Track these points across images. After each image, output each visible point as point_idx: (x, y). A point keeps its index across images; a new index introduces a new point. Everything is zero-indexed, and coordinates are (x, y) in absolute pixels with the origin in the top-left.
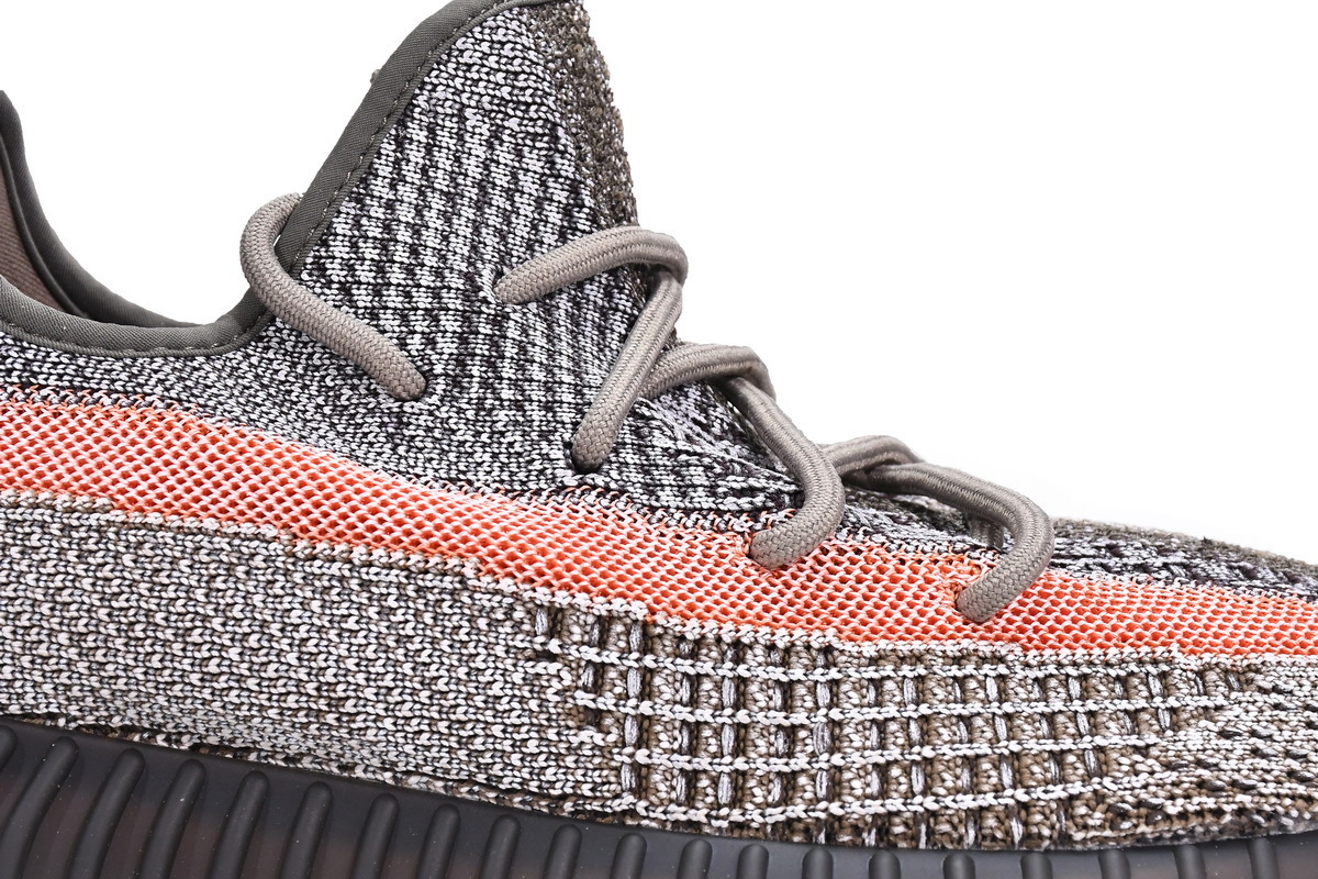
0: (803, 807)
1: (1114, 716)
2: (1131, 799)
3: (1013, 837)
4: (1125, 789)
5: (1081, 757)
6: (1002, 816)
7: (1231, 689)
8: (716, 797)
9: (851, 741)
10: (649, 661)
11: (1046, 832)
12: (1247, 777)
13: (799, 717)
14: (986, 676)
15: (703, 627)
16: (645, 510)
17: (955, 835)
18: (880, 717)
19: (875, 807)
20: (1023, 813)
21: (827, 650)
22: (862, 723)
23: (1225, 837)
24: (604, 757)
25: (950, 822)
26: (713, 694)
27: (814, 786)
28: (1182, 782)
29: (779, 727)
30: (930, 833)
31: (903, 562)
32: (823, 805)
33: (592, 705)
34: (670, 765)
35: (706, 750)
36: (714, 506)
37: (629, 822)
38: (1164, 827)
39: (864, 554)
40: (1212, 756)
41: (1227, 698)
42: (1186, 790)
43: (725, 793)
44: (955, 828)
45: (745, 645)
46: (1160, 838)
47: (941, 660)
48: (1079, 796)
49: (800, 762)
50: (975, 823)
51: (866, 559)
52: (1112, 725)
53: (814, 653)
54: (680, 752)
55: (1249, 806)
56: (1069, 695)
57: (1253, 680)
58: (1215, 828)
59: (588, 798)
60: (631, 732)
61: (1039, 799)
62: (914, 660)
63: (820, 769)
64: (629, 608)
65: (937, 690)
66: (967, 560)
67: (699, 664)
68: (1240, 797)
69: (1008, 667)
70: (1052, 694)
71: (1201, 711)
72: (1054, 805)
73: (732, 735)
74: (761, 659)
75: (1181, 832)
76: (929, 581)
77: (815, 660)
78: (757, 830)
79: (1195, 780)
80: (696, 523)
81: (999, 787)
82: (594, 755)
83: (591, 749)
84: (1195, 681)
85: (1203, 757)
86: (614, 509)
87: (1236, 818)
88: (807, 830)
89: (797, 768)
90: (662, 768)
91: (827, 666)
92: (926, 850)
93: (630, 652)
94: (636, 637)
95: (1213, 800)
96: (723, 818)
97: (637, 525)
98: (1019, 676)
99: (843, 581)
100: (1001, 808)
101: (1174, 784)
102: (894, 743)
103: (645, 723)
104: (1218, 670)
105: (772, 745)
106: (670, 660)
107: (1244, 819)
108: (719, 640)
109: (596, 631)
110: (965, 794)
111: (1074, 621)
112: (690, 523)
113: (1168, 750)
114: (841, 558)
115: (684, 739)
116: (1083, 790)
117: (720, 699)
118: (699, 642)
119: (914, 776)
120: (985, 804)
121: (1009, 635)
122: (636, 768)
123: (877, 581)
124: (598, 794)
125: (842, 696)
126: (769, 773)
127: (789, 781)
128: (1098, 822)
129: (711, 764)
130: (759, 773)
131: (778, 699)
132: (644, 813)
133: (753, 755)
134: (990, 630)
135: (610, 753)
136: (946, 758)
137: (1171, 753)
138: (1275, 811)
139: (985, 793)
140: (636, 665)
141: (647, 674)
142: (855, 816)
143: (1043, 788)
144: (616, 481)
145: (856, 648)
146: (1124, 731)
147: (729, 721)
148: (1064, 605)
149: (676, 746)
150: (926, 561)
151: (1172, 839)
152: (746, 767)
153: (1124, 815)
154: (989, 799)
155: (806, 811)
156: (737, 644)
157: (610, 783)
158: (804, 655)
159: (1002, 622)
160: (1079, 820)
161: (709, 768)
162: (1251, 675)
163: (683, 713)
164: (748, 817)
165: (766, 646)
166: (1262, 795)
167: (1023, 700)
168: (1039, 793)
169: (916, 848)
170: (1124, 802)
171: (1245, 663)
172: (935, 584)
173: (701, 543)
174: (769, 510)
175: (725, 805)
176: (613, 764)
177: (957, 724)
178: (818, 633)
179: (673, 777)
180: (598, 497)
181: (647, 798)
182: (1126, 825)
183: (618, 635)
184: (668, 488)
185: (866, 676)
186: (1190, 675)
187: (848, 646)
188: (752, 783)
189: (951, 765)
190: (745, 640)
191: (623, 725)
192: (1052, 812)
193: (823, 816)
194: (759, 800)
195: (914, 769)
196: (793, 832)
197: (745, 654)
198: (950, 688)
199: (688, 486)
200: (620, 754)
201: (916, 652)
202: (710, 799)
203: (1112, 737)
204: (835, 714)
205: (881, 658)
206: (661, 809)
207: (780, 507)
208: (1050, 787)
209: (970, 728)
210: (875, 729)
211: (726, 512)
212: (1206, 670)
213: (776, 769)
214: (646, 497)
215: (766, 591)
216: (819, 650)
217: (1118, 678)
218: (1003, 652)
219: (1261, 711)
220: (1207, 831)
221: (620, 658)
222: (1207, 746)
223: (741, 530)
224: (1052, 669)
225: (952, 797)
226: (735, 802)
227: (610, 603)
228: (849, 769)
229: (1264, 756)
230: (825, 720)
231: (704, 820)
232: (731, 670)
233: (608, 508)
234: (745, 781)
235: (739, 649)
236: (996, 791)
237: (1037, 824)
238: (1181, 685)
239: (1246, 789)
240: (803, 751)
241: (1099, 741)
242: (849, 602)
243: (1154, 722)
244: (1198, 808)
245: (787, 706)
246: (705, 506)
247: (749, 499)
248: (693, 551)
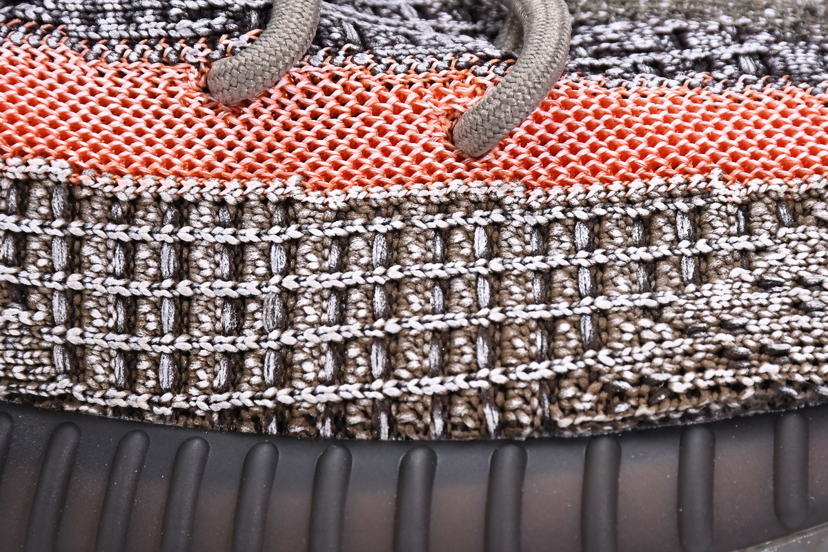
0: (249, 394)
1: (627, 270)
2: (629, 375)
3: (487, 426)
4: (625, 363)
5: (576, 326)
6: (474, 401)
7: (781, 224)
8: (157, 379)
9: (306, 315)
10: (75, 228)
11: (525, 419)
12: (780, 340)
13: (249, 287)
14: (476, 225)
15: (138, 185)
16: (82, 44)
17: (420, 425)
18: (341, 285)
19: (328, 394)
20: (500, 397)
21: (287, 203)
22: (319, 292)
23: (751, 413)
24: (34, 337)
25: (414, 410)
26: (151, 263)
27: (262, 369)
28: (697, 351)
29: (227, 299)
30: (392, 422)
31: (389, 87)
32: (270, 392)
33: (14, 280)
34: (105, 345)
35: (144, 328)
36: (164, 33)
37: (68, 408)
38: (668, 407)
39: (342, 81)
40: (740, 315)
41: (772, 235)
42: (700, 361)
43: (166, 377)
44: (420, 417)
45: (190, 203)
46: (667, 419)
47: (422, 209)
48: (567, 375)
49: (248, 340)
50: (444, 409)
51: (344, 86)
52: (621, 281)
53: (271, 208)
54: (115, 330)
55: (775, 377)
56: (574, 244)
57: (812, 209)
58: (735, 404)
59: (20, 381)
60: (60, 309)
61: (518, 380)
62: (391, 210)
63: (269, 349)
64: (50, 169)
65: (413, 248)
66: (471, 77)
67: (134, 229)
68: (766, 367)
69: (505, 214)
70: (554, 244)
71: (737, 255)
72: (536, 387)
73: (173, 310)
74: (207, 219)
75: (693, 411)
76: (418, 110)
77: (272, 216)
78: (203, 418)
79: (712, 347)
80: (141, 55)
81: (474, 366)
82: (22, 336)
83: (19, 329)
84: (736, 215)
85: (727, 317)
86: (44, 46)
87: (761, 392)
88: (255, 419)
89: (244, 348)
90: (97, 348)
91: (286, 223)
92: (388, 443)
93: (54, 219)
94: (58, 202)
95: (731, 372)
96: (167, 405)
97: (70, 65)
98: (516, 224)
99: (315, 116)
100: (473, 392)
101: (686, 354)
102: (355, 316)
103: (75, 299)
104: (767, 200)
105: (218, 319)
106: (99, 226)
107: (771, 392)
108: (158, 199)
109: (13, 197)
110: (432, 376)
111: (594, 148)
112: (134, 57)
113: (686, 310)
114: (313, 88)
115: (120, 316)
116: (573, 366)
117: (159, 268)
118: (136, 202)
119: (373, 357)
120: (454, 388)
121: (509, 172)
122: (68, 348)
123: (355, 113)
124: (31, 377)
125: (300, 259)
126: (214, 353)
127: (236, 361)
128: (588, 406)
129: (150, 343)
130: (203, 353)
131: (225, 267)
132: (81, 398)
133: (197, 333)
134: (489, 165)
135: (40, 332)
136: (413, 332)
137: (689, 314)
138: (811, 381)
139: (456, 374)
140: (60, 234)
141: (74, 244)
142: (305, 405)
143: (524, 367)
144: (50, 11)
145: (322, 199)
146: (635, 287)
147: (168, 295)
148: (582, 129)
149: (111, 323)
150: (418, 84)
151: (682, 419)
152: (188, 347)
153: (623, 396)
154: (460, 382)
155: (252, 398)
156: (179, 203)
157: (43, 365)
158: (259, 210)
159: (504, 155)
160: (565, 404)
161: (148, 348)
162: (810, 203)
163: (117, 286)
164: (193, 404)
165: (214, 203)
166: (795, 362)
167: (517, 255)
168: (519, 372)
169: (377, 439)
170: (622, 379)
171: (804, 188)
172: (425, 112)
173: (147, 79)
174: (230, 34)
175: (168, 390)
176: (44, 344)
177: (431, 289)
178: (277, 183)
179: (111, 358)
180: (26, 33)
181: (84, 382)
182: (622, 408)
183: (39, 199)
184: (110, 14)
185: (330, 233)
186: (731, 208)
187: (314, 198)
188: (196, 365)
189: (419, 341)
190: (189, 198)
191: (50, 300)
192: (533, 394)
193: (270, 404)
194: (204, 384)
195: (374, 347)
196: (241, 421)
197: (189, 213)
198: (430, 243)
199: (135, 9)
200: (49, 333)
201: (393, 200)
202: (151, 383)
203: (619, 298)
204: (289, 283)
205: (351, 209)
206: (99, 394)
207: (243, 29)
208: (534, 365)
209: (447, 293)
210: (334, 300)
211: (177, 40)
212: (753, 201)
213: (222, 348)
214: (83, 28)
215: (221, 135)
216: (278, 204)
217: (639, 218)
218: (500, 194)
219: (814, 251)
220: (725, 408)
221: (42, 227)
222: (736, 302)
223: (195, 60)
224: (557, 212)
225: (415, 381)
226: (180, 386)
227: (27, 165)
228: (301, 348)
229: (808, 311)
230: (276, 290)
231: (146, 407)
232: (171, 234)
233: (37, 46)
234: (189, 363)
235: (182, 209)
236: (470, 371)
237: (514, 411)
238: (717, 223)
239: (776, 356)
240: (252, 327)
241: (601, 303)
242: (320, 142)
243: (674, 274)
244: (712, 383)
245: (237, 274)
246: (153, 33)
247: (206, 22)
248: (136, 90)
